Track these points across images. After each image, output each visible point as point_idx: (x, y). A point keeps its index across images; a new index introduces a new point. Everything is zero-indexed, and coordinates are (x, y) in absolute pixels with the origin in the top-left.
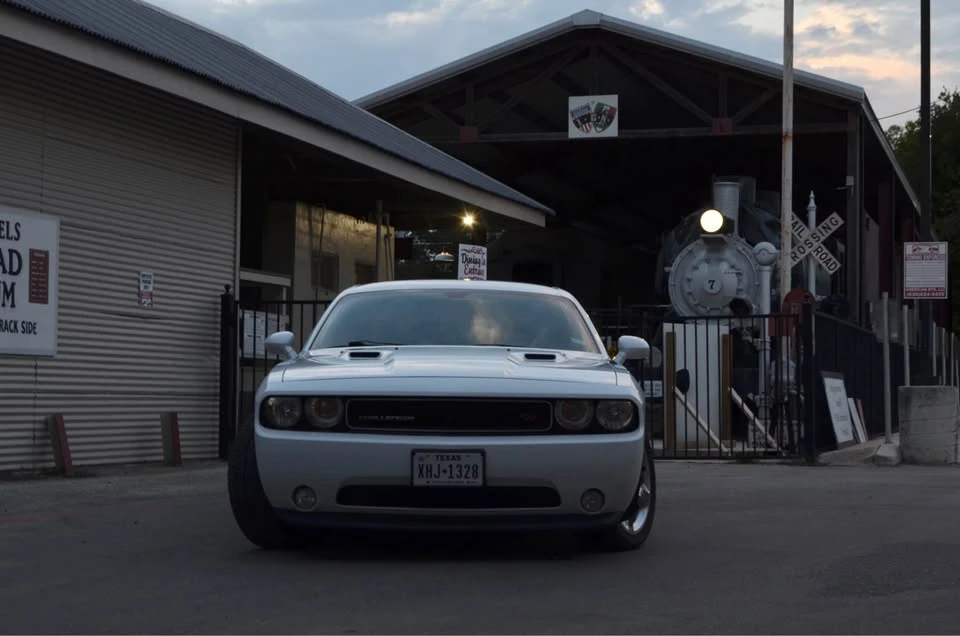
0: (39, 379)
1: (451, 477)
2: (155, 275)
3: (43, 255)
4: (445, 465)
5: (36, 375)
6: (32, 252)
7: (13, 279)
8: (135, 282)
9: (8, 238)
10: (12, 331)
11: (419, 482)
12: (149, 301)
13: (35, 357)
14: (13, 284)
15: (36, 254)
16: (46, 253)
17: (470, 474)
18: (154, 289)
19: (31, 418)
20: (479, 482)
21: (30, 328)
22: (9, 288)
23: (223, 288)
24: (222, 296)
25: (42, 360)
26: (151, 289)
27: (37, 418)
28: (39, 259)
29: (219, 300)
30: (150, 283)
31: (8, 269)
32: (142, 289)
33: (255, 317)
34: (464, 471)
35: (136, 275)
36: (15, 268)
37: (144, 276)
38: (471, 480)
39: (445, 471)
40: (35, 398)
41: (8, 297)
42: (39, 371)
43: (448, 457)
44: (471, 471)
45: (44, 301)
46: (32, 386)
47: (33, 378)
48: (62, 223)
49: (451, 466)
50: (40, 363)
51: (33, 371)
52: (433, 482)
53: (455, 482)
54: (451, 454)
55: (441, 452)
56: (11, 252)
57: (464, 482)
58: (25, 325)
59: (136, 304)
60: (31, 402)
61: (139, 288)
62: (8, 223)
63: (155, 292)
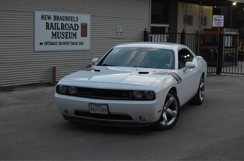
0: (85, 56)
1: (99, 111)
2: (122, 27)
3: (85, 25)
4: (97, 108)
5: (84, 55)
6: (82, 24)
7: (76, 31)
8: (116, 29)
9: (74, 21)
10: (76, 45)
11: (91, 112)
12: (121, 34)
13: (84, 51)
14: (76, 33)
15: (83, 25)
16: (86, 24)
17: (104, 111)
18: (122, 31)
19: (83, 66)
20: (107, 113)
21: (81, 43)
22: (75, 34)
23: (144, 29)
24: (144, 31)
25: (85, 51)
26: (121, 31)
27: (85, 66)
28: (84, 26)
29: (143, 32)
30: (120, 29)
31: (74, 29)
32: (118, 31)
33: (155, 36)
34: (103, 110)
35: (116, 28)
36: (76, 28)
37: (118, 27)
38: (105, 112)
39: (98, 110)
40: (84, 61)
41: (74, 36)
42: (85, 54)
43: (98, 106)
44: (104, 110)
45: (86, 36)
46: (83, 58)
47: (83, 56)
48: (91, 16)
49: (99, 108)
50: (85, 52)
51: (83, 54)
52: (95, 112)
53: (100, 113)
54: (99, 105)
55: (96, 104)
56: (75, 24)
57: (103, 113)
58: (80, 43)
59: (116, 35)
60: (83, 62)
61: (117, 31)
62: (74, 17)
63: (122, 32)
